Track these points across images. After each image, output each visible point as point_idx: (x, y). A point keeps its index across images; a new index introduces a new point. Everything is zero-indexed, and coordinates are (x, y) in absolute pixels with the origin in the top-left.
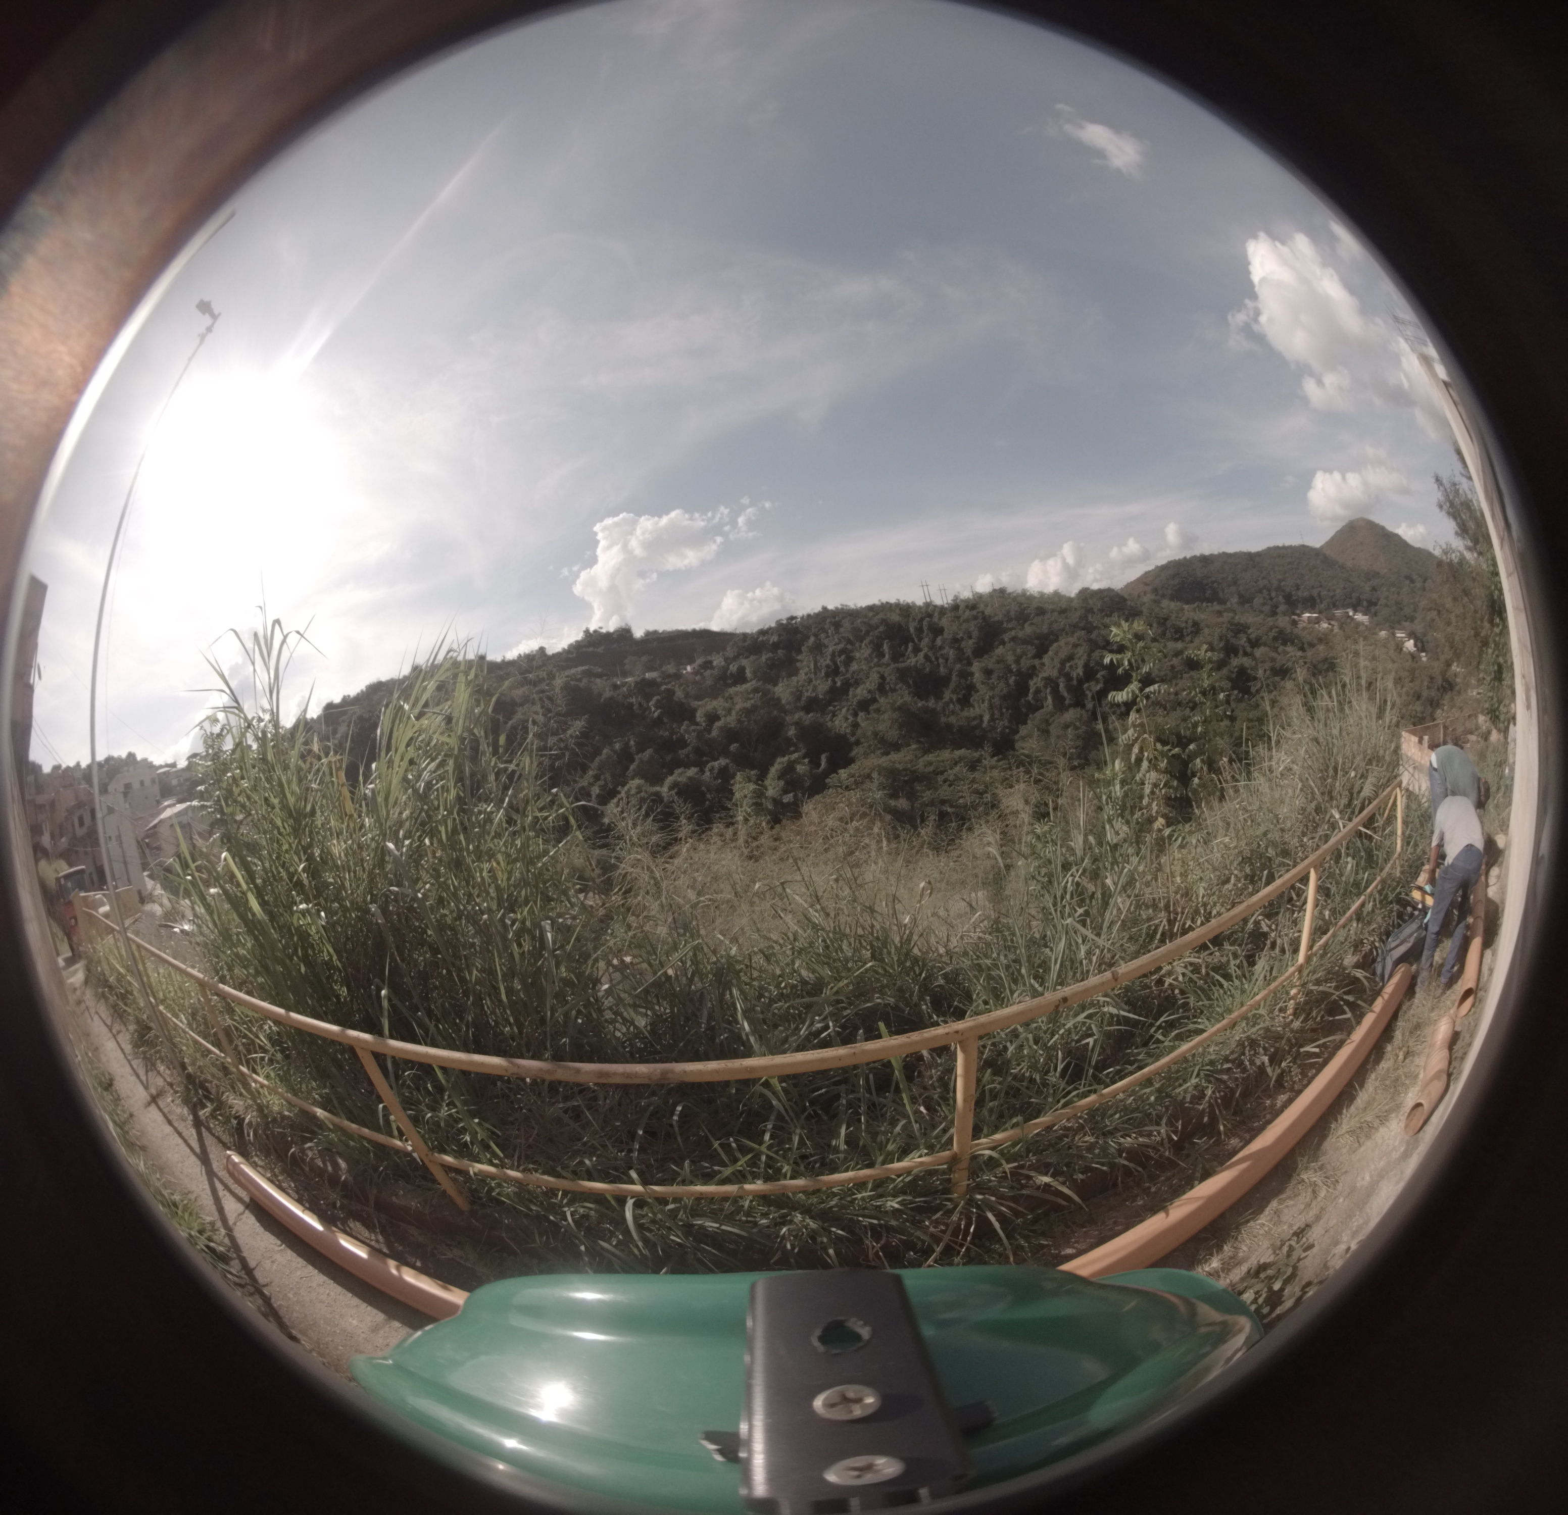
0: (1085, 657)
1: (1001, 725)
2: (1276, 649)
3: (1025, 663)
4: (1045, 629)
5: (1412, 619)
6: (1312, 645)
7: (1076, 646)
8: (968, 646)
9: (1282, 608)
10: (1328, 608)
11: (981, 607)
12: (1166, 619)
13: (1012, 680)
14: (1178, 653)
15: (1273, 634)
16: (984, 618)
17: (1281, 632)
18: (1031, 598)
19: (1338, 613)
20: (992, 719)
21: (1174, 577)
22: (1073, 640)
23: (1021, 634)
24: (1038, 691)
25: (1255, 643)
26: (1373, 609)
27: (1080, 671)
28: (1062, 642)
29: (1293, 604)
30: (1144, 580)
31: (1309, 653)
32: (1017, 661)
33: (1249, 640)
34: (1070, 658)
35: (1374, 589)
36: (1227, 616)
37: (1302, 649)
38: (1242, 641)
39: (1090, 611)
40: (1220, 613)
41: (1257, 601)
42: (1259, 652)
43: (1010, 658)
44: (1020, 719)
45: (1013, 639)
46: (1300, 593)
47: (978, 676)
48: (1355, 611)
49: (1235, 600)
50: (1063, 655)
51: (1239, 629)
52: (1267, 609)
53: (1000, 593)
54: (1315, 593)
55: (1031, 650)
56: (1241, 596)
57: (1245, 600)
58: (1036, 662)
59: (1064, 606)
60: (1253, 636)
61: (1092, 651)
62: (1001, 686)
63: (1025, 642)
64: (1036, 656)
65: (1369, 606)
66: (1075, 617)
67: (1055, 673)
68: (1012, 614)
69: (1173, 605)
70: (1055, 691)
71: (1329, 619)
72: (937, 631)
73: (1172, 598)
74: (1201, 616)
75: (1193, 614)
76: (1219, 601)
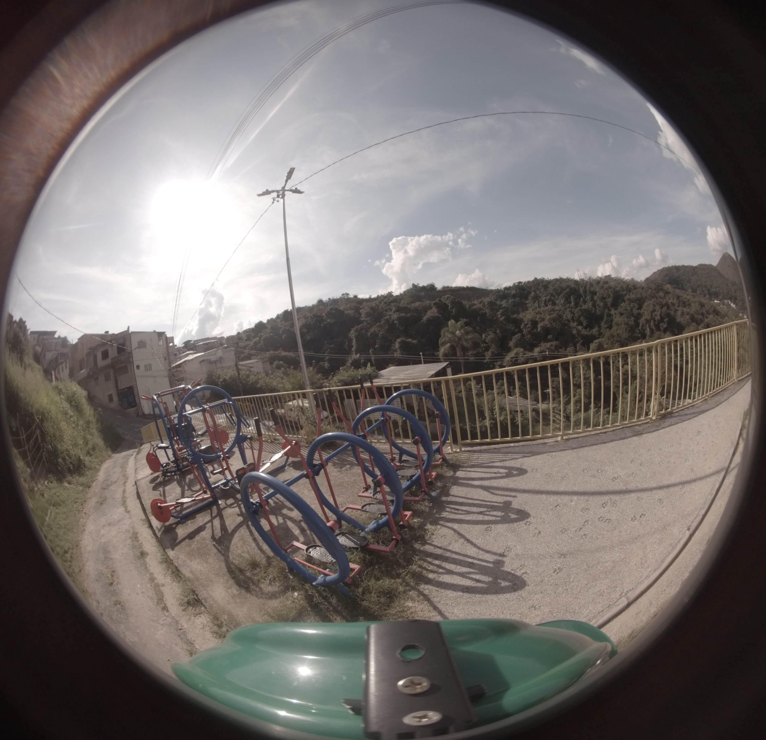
0: (660, 311)
3: (635, 312)
7: (654, 305)
9: (707, 297)
10: (722, 299)
13: (632, 319)
19: (726, 302)
21: (666, 276)
27: (659, 317)
29: (710, 295)
43: (629, 308)
45: (629, 299)
46: (712, 290)
48: (731, 302)
50: (651, 309)
54: (717, 290)
55: (636, 305)
57: (695, 290)
58: (640, 311)
61: (662, 308)
62: (629, 322)
63: (633, 301)
65: (734, 300)
67: (649, 318)
70: (650, 326)
74: (689, 297)
75: (685, 296)
76: (686, 290)
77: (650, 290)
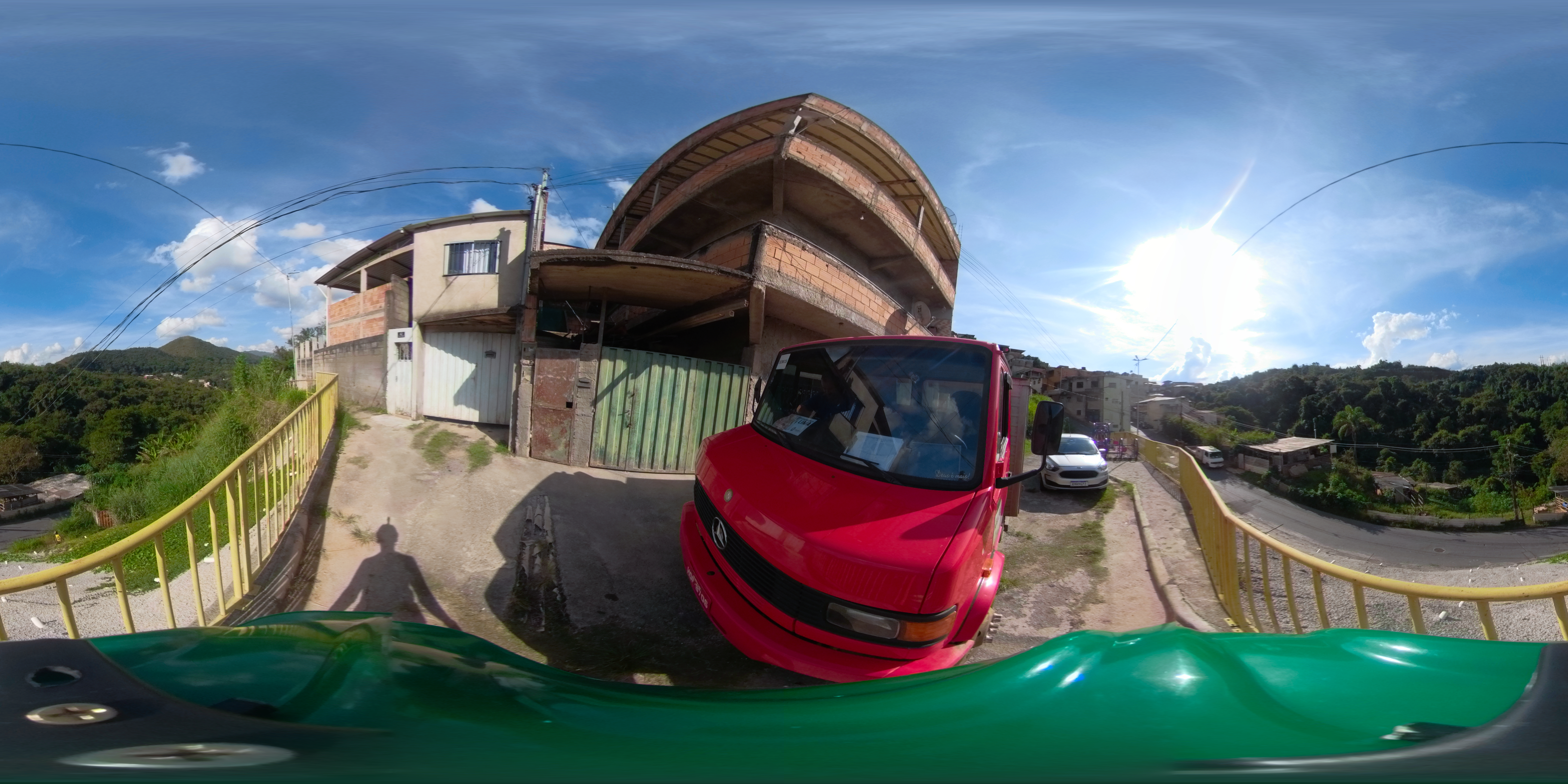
0: (55, 391)
2: (137, 389)
3: (26, 393)
4: (32, 380)
5: (209, 375)
6: (154, 387)
7: (49, 387)
9: (134, 373)
10: (159, 372)
12: (86, 377)
13: (21, 400)
14: (94, 391)
15: (136, 383)
16: (5, 373)
17: (139, 382)
18: (21, 366)
19: (164, 374)
21: (82, 360)
22: (47, 384)
23: (22, 381)
24: (32, 405)
25: (127, 387)
26: (185, 372)
27: (52, 397)
28: (42, 385)
29: (139, 371)
30: (65, 360)
31: (154, 390)
32: (22, 392)
33: (124, 386)
34: (47, 392)
35: (187, 364)
36: (110, 376)
37: (150, 388)
38: (121, 386)
39: (51, 373)
40: (107, 375)
41: (124, 370)
42: (129, 390)
43: (19, 391)
45: (20, 383)
46: (144, 367)
47: (5, 398)
48: (174, 373)
49: (110, 370)
50: (44, 390)
51: (119, 381)
52: (126, 373)
54: (153, 367)
55: (28, 388)
56: (112, 368)
57: (115, 370)
58: (31, 393)
59: (37, 370)
60: (126, 384)
61: (58, 388)
62: (16, 403)
63: (25, 384)
64: (29, 391)
65: (183, 371)
66: (46, 375)
67: (39, 398)
68: (18, 372)
69: (85, 372)
70: (40, 405)
71: (159, 377)
74: (101, 376)
75: (97, 375)
76: (103, 371)
77: (48, 374)
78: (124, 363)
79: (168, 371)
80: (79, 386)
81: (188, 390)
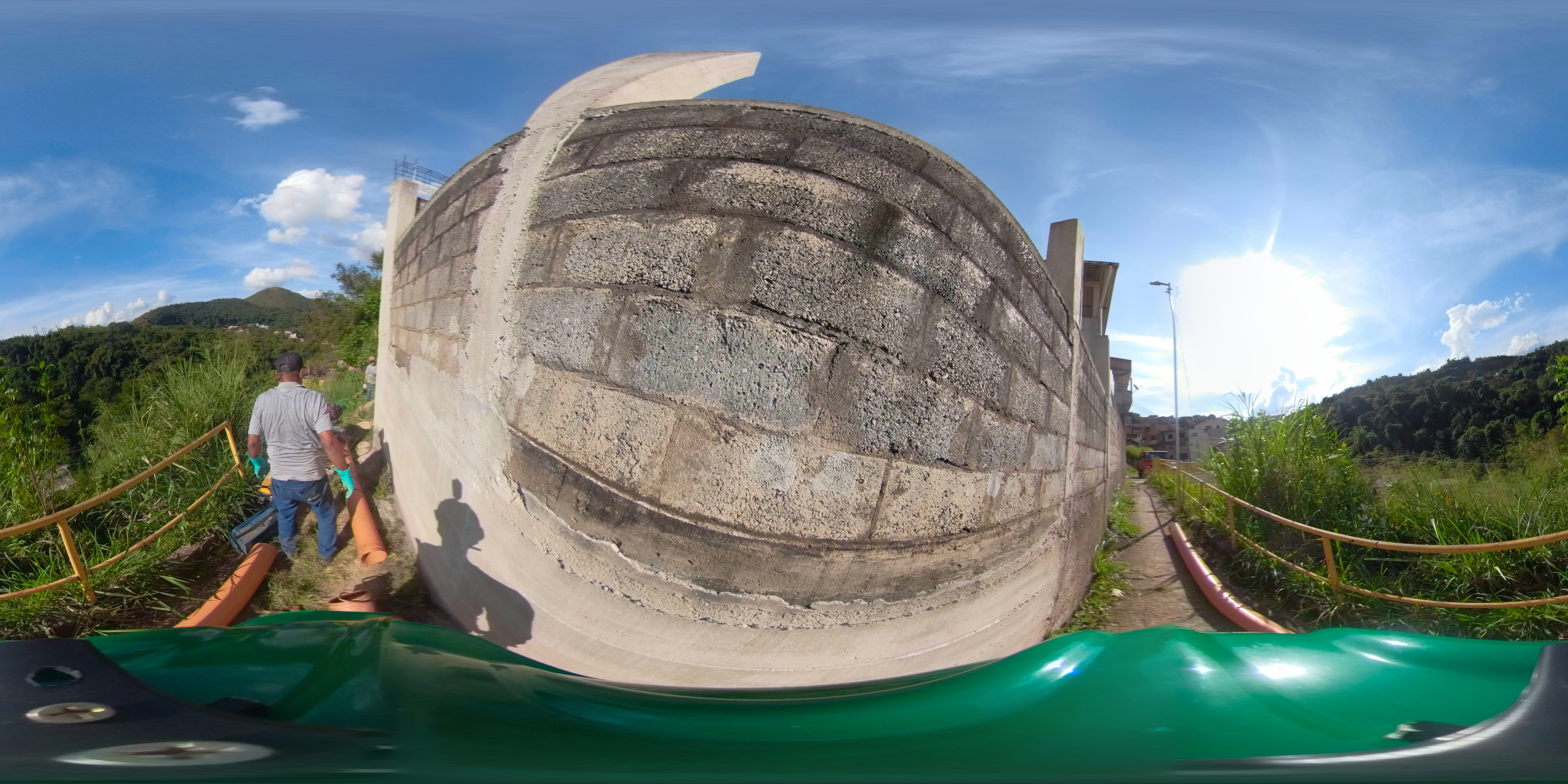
0: (113, 353)
1: (72, 388)
3: (83, 359)
4: (92, 342)
5: (295, 325)
8: (56, 353)
9: (217, 324)
11: (62, 335)
12: (153, 333)
13: (77, 367)
14: (158, 348)
16: (63, 340)
18: (86, 328)
20: (68, 385)
21: (159, 315)
22: (105, 346)
23: (80, 346)
24: (89, 371)
26: (271, 322)
27: (109, 360)
28: (100, 348)
30: (144, 317)
32: (79, 358)
34: (104, 354)
35: (274, 315)
36: (185, 330)
39: (115, 332)
40: (182, 329)
41: (203, 323)
43: (76, 357)
44: (81, 384)
47: (61, 367)
48: (261, 323)
49: (191, 323)
51: (192, 335)
52: (209, 325)
53: (72, 327)
55: (85, 353)
56: (194, 321)
59: (101, 331)
61: (116, 349)
62: (72, 371)
63: (82, 349)
64: (88, 355)
65: (269, 322)
66: (106, 336)
67: (97, 362)
68: (77, 337)
69: (157, 327)
70: (97, 370)
71: (244, 328)
72: (41, 348)
73: (158, 324)
74: (174, 331)
76: (180, 324)
77: (110, 334)
78: (207, 315)
79: (254, 322)
80: (143, 344)
81: (269, 342)
